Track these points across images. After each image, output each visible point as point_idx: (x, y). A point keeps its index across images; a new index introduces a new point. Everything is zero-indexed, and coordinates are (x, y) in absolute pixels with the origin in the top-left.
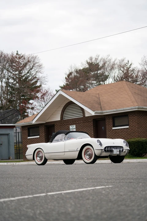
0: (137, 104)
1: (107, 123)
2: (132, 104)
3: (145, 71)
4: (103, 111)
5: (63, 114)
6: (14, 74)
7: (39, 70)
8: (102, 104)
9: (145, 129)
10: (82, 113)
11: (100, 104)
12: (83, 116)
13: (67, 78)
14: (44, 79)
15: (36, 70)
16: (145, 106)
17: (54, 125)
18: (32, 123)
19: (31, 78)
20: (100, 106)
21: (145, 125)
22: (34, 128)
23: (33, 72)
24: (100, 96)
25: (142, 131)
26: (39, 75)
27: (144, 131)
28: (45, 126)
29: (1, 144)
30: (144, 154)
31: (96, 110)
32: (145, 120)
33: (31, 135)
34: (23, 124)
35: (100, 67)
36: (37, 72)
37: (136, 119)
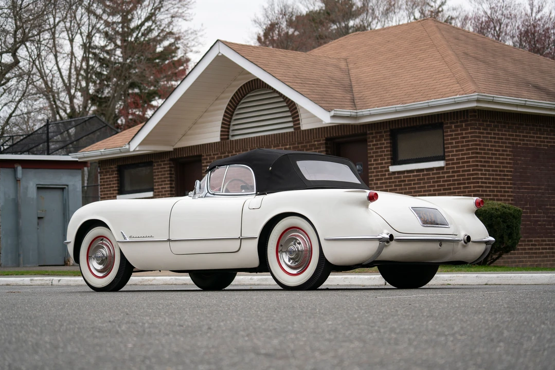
0: (473, 88)
1: (371, 153)
2: (457, 87)
3: (484, 19)
4: (361, 112)
5: (230, 122)
6: (107, 24)
7: (180, 11)
8: (355, 89)
9: (501, 171)
10: (290, 119)
11: (349, 89)
12: (292, 130)
13: (263, 38)
14: (193, 36)
15: (172, 11)
16: (501, 94)
17: (200, 156)
18: (128, 151)
19: (158, 35)
20: (348, 96)
21: (499, 159)
22: (136, 165)
23: (163, 17)
24: (351, 66)
25: (489, 179)
26: (180, 26)
27: (497, 179)
28: (171, 160)
29: (39, 218)
30: (495, 257)
31: (336, 107)
32: (498, 142)
33: (127, 188)
34: (102, 155)
35: (354, 8)
36: (172, 17)
37: (470, 139)
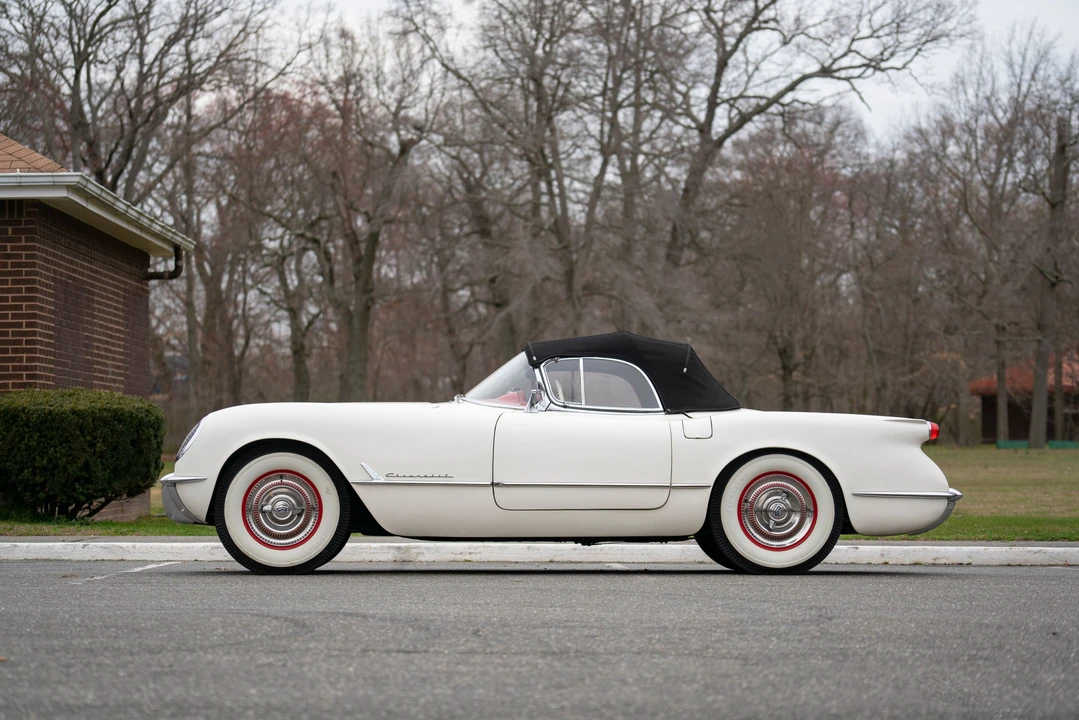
37: (24, 260)
